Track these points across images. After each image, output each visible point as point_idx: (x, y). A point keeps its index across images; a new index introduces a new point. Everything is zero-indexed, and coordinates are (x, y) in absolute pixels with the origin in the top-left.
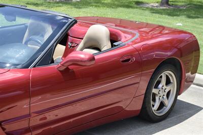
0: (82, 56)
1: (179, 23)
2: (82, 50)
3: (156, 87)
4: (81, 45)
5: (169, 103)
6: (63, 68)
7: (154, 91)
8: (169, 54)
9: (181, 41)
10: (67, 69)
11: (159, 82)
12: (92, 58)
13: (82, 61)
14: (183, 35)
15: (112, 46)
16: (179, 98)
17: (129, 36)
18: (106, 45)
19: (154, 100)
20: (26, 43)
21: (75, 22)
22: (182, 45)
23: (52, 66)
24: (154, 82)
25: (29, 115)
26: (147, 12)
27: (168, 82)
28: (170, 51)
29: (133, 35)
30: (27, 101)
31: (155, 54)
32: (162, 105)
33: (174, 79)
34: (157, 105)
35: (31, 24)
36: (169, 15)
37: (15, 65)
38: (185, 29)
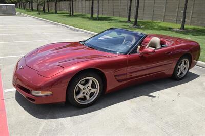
0: (149, 50)
1: (189, 37)
2: (148, 47)
3: (180, 65)
4: (148, 46)
5: (185, 73)
6: (141, 55)
7: (179, 67)
8: (186, 51)
9: (191, 46)
10: (143, 56)
11: (181, 63)
12: (154, 52)
13: (149, 52)
14: (192, 43)
15: (162, 47)
16: (190, 71)
17: (169, 43)
18: (159, 46)
19: (178, 71)
20: (125, 44)
21: (146, 36)
22: (191, 48)
23: (136, 54)
24: (179, 63)
25: (126, 74)
26: (174, 32)
27: (185, 64)
28: (186, 50)
29: (171, 42)
30: (126, 68)
31: (180, 51)
32: (182, 73)
33: (188, 62)
34: (179, 73)
35: (127, 36)
36: (184, 34)
37: (121, 53)
38: (192, 40)
